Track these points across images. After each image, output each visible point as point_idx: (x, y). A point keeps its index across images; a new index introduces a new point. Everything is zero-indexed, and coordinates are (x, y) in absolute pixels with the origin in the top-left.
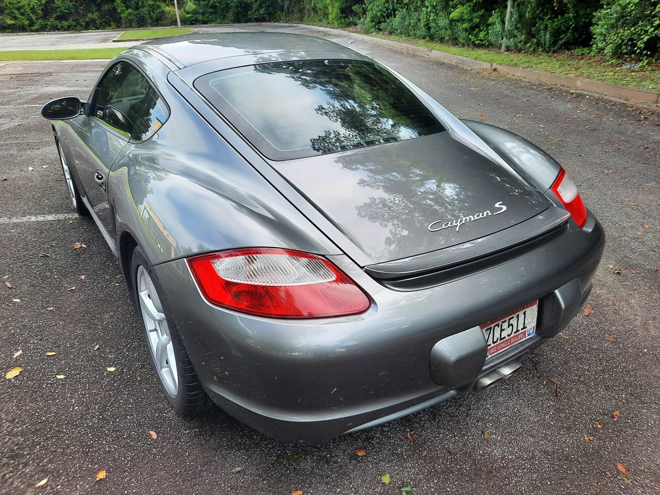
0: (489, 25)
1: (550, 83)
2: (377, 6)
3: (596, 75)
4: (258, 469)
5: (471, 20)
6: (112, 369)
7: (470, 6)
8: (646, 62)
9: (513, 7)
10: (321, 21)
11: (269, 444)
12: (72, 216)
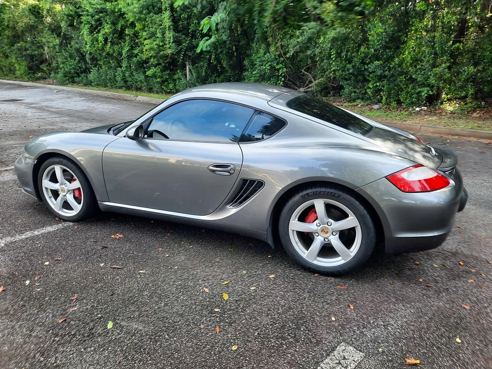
4: (397, 280)
5: (161, 77)
7: (160, 68)
11: (386, 272)
12: (67, 224)
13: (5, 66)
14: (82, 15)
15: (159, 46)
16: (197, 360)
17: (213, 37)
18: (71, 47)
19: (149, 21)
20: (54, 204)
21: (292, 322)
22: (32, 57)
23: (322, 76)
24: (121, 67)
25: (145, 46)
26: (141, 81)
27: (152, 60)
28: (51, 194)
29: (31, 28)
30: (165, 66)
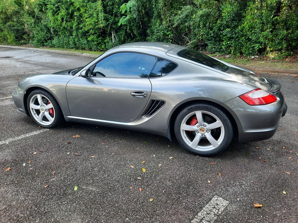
4: (246, 158)
5: (97, 41)
6: (172, 157)
7: (96, 36)
10: (2, 42)
11: (239, 154)
12: (45, 130)
14: (47, 4)
16: (129, 207)
17: (128, 16)
18: (41, 24)
19: (89, 7)
20: (37, 118)
21: (185, 184)
23: (195, 39)
24: (72, 36)
25: (86, 22)
26: (84, 44)
27: (91, 31)
28: (35, 112)
29: (16, 13)
30: (99, 35)
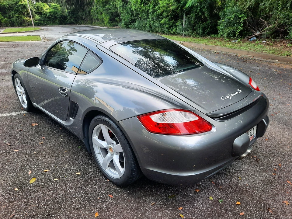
0: (177, 26)
1: (206, 49)
2: (127, 18)
3: (223, 45)
4: (160, 202)
5: (169, 24)
6: (79, 173)
7: (168, 18)
8: (240, 40)
9: (186, 19)
10: (101, 24)
11: (160, 193)
12: (23, 112)
13: (100, 19)
15: (167, 4)
20: (20, 100)
22: (112, 13)
24: (149, 18)
25: (160, 4)
26: (158, 27)
